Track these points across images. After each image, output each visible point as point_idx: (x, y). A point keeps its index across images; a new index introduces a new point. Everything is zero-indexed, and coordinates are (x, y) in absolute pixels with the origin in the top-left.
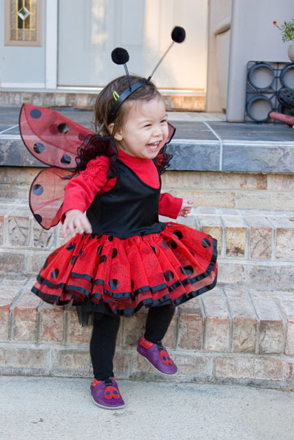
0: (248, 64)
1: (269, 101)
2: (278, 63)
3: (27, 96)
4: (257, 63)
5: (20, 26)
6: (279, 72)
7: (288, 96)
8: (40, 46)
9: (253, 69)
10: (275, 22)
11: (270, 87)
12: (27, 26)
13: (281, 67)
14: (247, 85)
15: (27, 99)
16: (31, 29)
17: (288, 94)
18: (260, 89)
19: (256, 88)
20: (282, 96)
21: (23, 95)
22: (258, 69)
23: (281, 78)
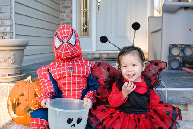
0: (169, 45)
1: (178, 60)
2: (182, 45)
3: (86, 54)
4: (173, 45)
5: (84, 31)
6: (182, 48)
7: (187, 59)
8: (90, 37)
9: (172, 47)
10: (190, 29)
11: (179, 55)
12: (86, 31)
13: (183, 46)
14: (169, 54)
15: (86, 55)
16: (87, 32)
17: (187, 58)
18: (175, 56)
19: (173, 55)
20: (184, 59)
21: (84, 54)
22: (174, 47)
23: (183, 51)
